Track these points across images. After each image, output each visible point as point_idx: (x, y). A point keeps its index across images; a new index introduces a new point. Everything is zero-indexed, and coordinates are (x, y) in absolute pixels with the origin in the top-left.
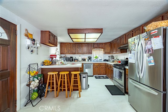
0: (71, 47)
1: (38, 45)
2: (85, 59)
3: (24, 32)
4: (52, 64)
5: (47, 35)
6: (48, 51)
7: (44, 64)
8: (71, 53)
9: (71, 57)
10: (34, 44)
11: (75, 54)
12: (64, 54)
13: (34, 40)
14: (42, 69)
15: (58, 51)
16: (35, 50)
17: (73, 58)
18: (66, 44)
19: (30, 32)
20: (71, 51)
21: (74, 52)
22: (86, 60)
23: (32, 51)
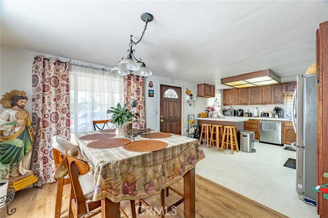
0: (240, 95)
1: (195, 99)
2: (268, 114)
3: (185, 90)
4: (207, 117)
5: (203, 87)
6: (206, 103)
7: (199, 116)
8: (239, 103)
9: (240, 110)
10: (191, 98)
11: (246, 104)
12: (228, 105)
13: (191, 95)
14: (198, 120)
15: (217, 101)
16: (192, 103)
17: (242, 111)
18: (232, 91)
19: (189, 89)
20: (239, 101)
21: (245, 101)
22: (270, 115)
23: (190, 104)
